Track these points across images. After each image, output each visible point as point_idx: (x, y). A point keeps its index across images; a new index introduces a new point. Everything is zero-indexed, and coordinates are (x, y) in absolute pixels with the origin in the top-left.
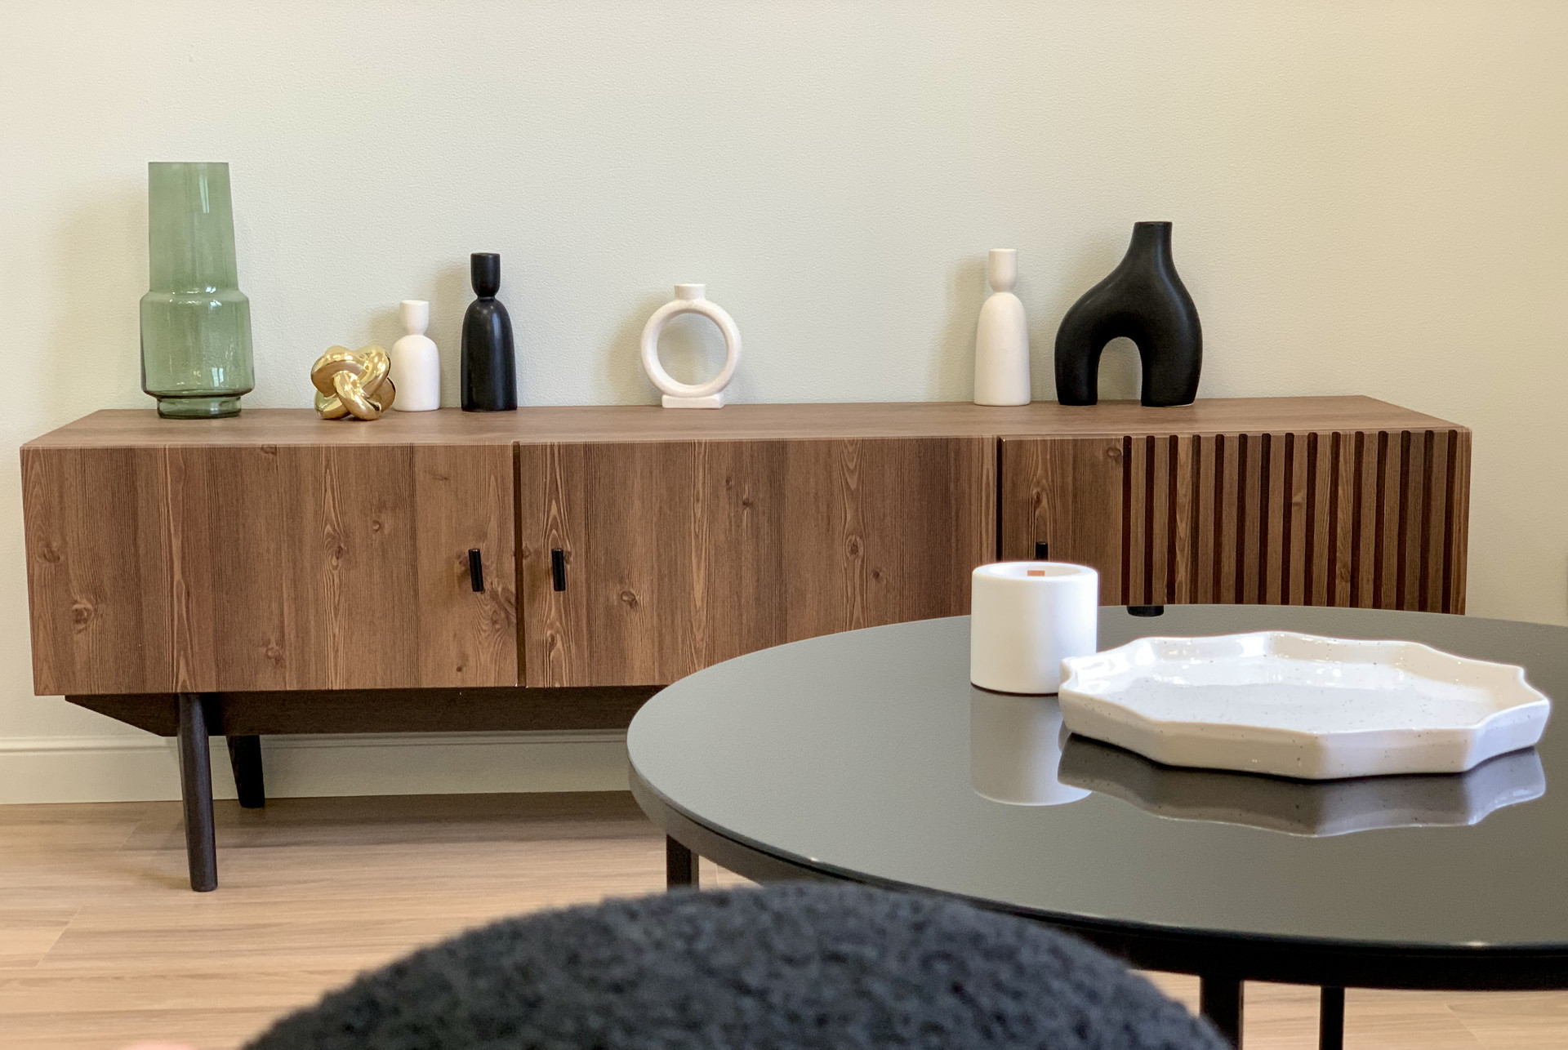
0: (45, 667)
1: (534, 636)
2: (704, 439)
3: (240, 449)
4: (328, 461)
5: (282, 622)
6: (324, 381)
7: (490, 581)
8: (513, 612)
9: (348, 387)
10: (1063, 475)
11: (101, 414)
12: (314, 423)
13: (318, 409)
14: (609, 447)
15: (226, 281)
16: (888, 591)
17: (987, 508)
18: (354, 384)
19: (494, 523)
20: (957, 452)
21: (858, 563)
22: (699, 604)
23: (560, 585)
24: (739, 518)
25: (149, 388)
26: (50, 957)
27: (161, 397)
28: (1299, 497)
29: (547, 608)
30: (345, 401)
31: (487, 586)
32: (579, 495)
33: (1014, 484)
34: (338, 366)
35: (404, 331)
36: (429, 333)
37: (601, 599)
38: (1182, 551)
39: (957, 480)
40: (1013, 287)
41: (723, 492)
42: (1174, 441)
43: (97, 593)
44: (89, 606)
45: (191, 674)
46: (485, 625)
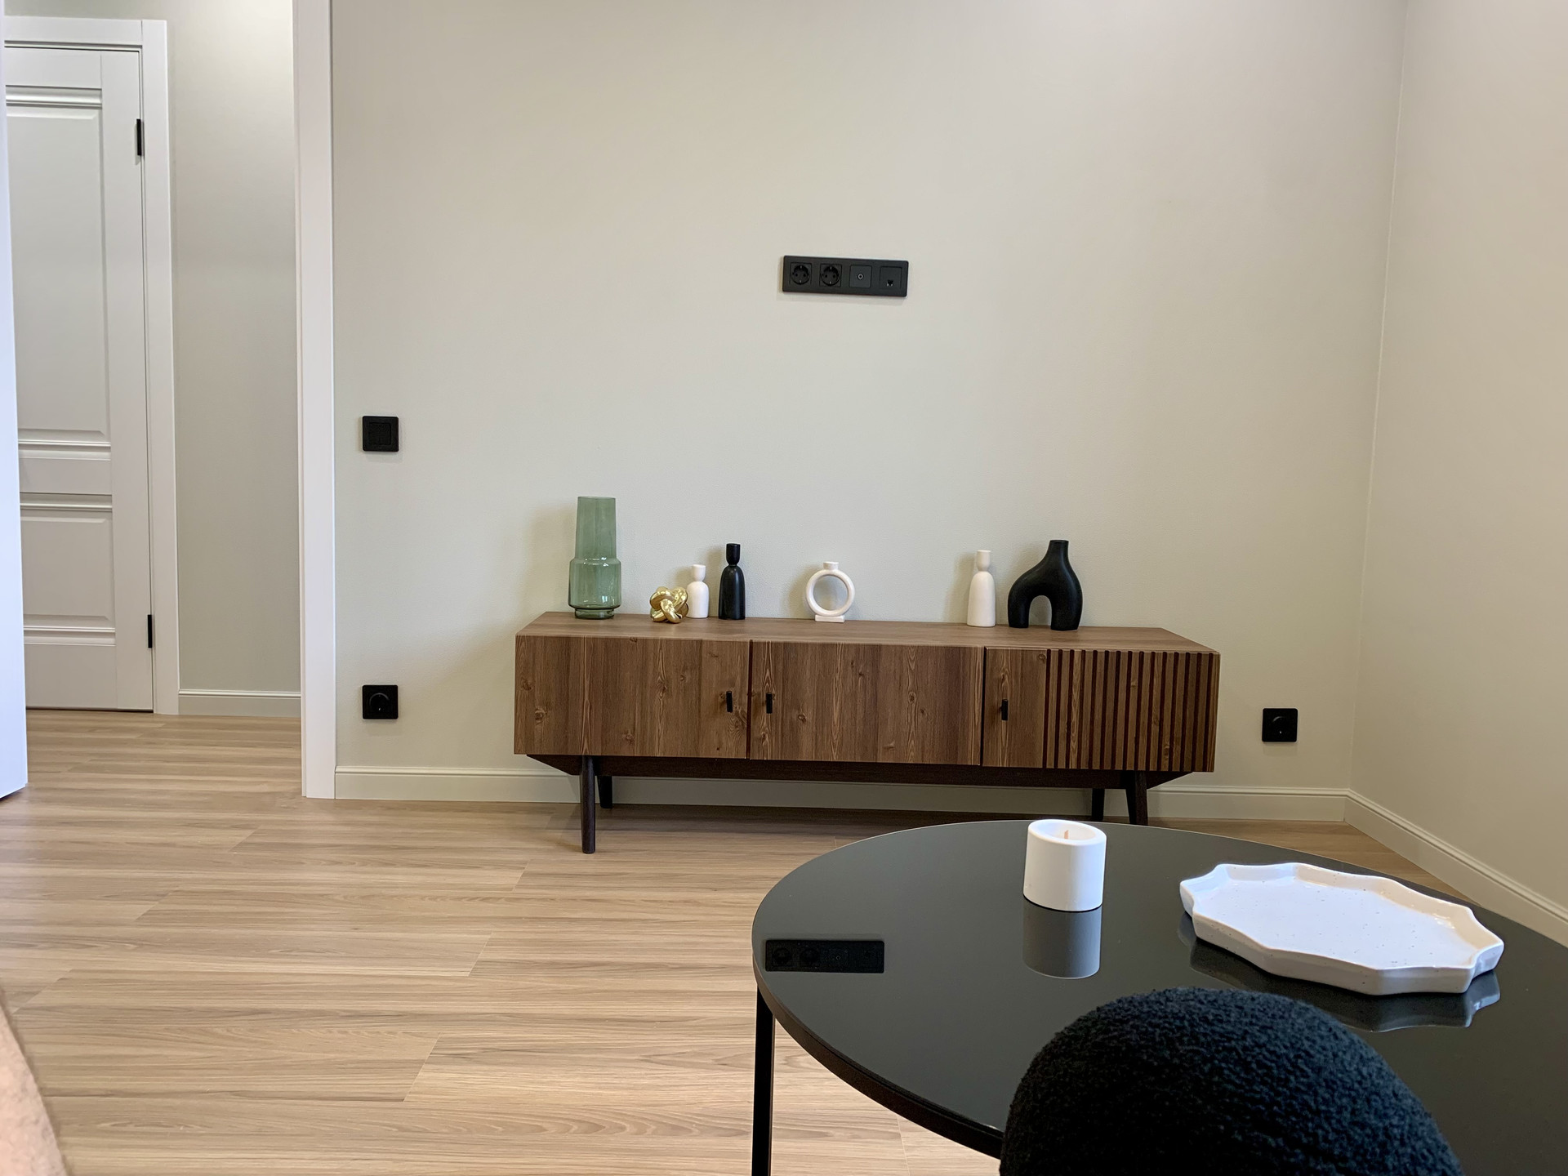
0: (520, 742)
1: (755, 734)
2: (842, 642)
3: (619, 639)
4: (661, 646)
5: (635, 723)
6: (656, 604)
7: (736, 706)
8: (745, 722)
9: (667, 607)
10: (1016, 667)
11: (548, 614)
12: (649, 624)
13: (652, 617)
14: (796, 644)
15: (612, 554)
16: (928, 720)
17: (978, 682)
18: (670, 605)
19: (738, 678)
20: (964, 653)
21: (914, 705)
22: (836, 721)
23: (769, 711)
24: (857, 682)
25: (573, 603)
26: (518, 887)
27: (577, 608)
28: (1134, 683)
29: (763, 721)
30: (666, 614)
31: (734, 709)
32: (780, 667)
33: (992, 670)
34: (662, 597)
35: (694, 580)
36: (704, 581)
37: (789, 718)
38: (1075, 707)
39: (964, 667)
40: (989, 569)
41: (850, 668)
42: (1072, 652)
43: (547, 706)
44: (543, 712)
45: (590, 746)
46: (732, 728)
